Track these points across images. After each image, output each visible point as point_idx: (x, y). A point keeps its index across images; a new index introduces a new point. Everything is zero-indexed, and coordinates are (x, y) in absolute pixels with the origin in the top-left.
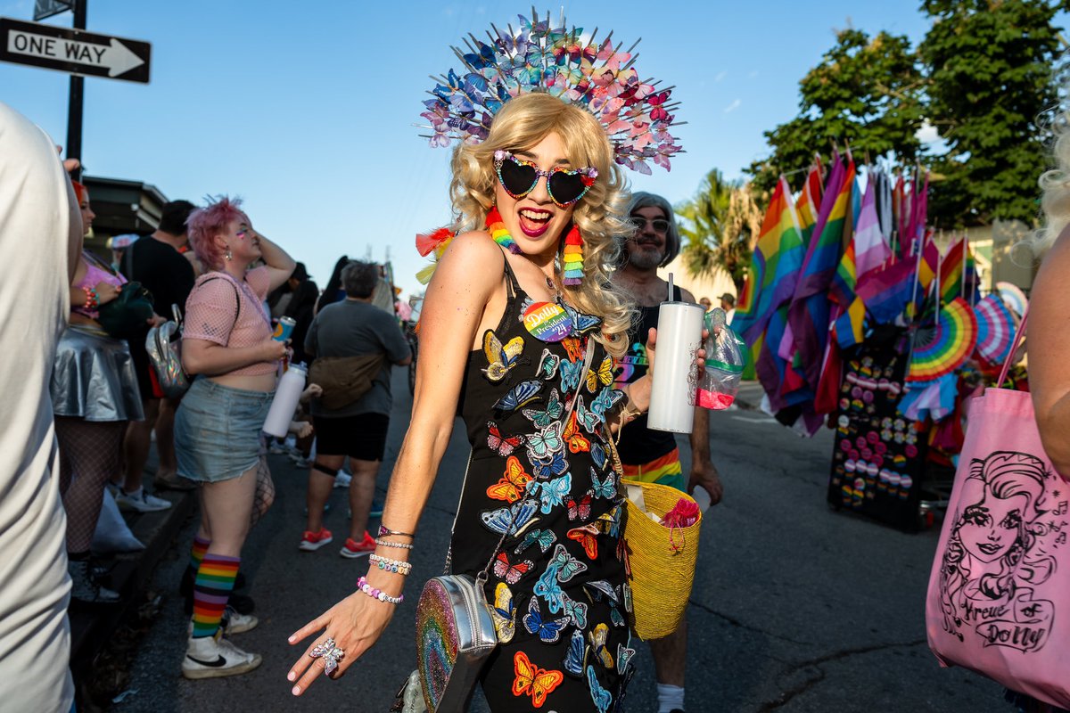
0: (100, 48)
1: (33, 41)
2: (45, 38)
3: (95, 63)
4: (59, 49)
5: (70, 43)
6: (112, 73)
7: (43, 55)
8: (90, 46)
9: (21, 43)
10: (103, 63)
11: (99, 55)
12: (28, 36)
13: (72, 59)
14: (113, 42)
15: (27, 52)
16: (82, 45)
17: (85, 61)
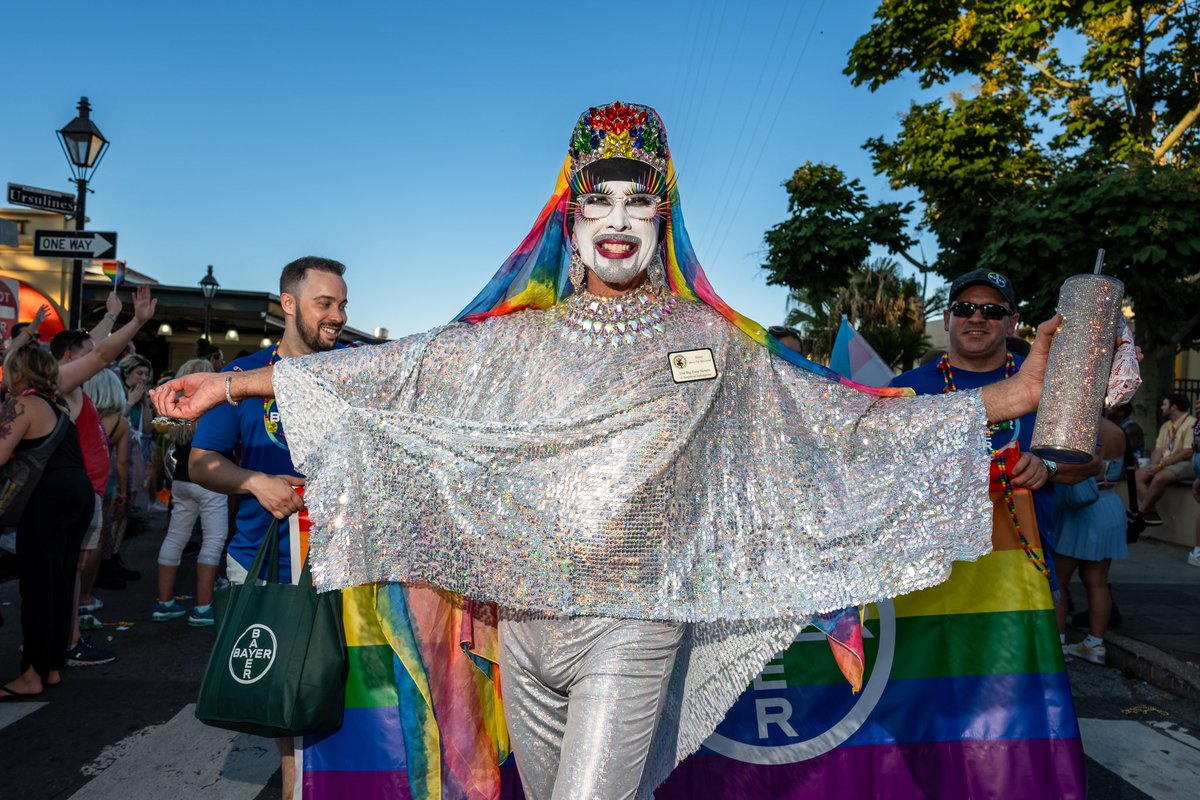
0: (88, 240)
1: (53, 241)
2: (59, 239)
3: (86, 250)
4: (66, 244)
5: (73, 239)
6: (95, 255)
7: (58, 249)
8: (83, 240)
9: (47, 243)
10: (91, 250)
11: (88, 245)
12: (50, 239)
13: (74, 250)
14: (96, 235)
15: (50, 249)
16: (79, 240)
17: (81, 250)
